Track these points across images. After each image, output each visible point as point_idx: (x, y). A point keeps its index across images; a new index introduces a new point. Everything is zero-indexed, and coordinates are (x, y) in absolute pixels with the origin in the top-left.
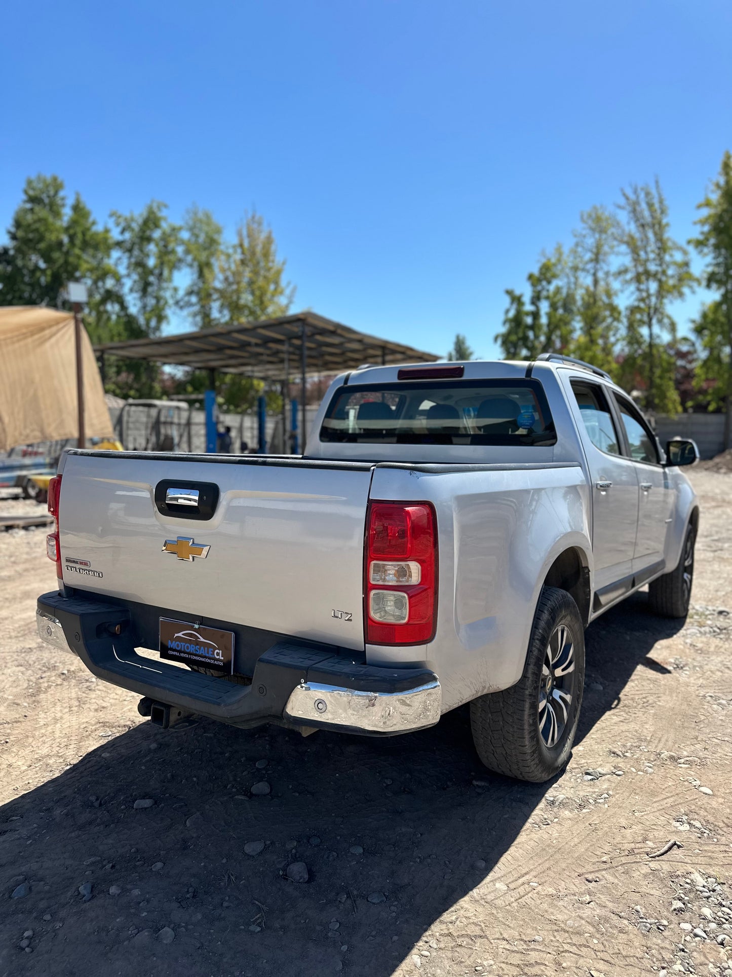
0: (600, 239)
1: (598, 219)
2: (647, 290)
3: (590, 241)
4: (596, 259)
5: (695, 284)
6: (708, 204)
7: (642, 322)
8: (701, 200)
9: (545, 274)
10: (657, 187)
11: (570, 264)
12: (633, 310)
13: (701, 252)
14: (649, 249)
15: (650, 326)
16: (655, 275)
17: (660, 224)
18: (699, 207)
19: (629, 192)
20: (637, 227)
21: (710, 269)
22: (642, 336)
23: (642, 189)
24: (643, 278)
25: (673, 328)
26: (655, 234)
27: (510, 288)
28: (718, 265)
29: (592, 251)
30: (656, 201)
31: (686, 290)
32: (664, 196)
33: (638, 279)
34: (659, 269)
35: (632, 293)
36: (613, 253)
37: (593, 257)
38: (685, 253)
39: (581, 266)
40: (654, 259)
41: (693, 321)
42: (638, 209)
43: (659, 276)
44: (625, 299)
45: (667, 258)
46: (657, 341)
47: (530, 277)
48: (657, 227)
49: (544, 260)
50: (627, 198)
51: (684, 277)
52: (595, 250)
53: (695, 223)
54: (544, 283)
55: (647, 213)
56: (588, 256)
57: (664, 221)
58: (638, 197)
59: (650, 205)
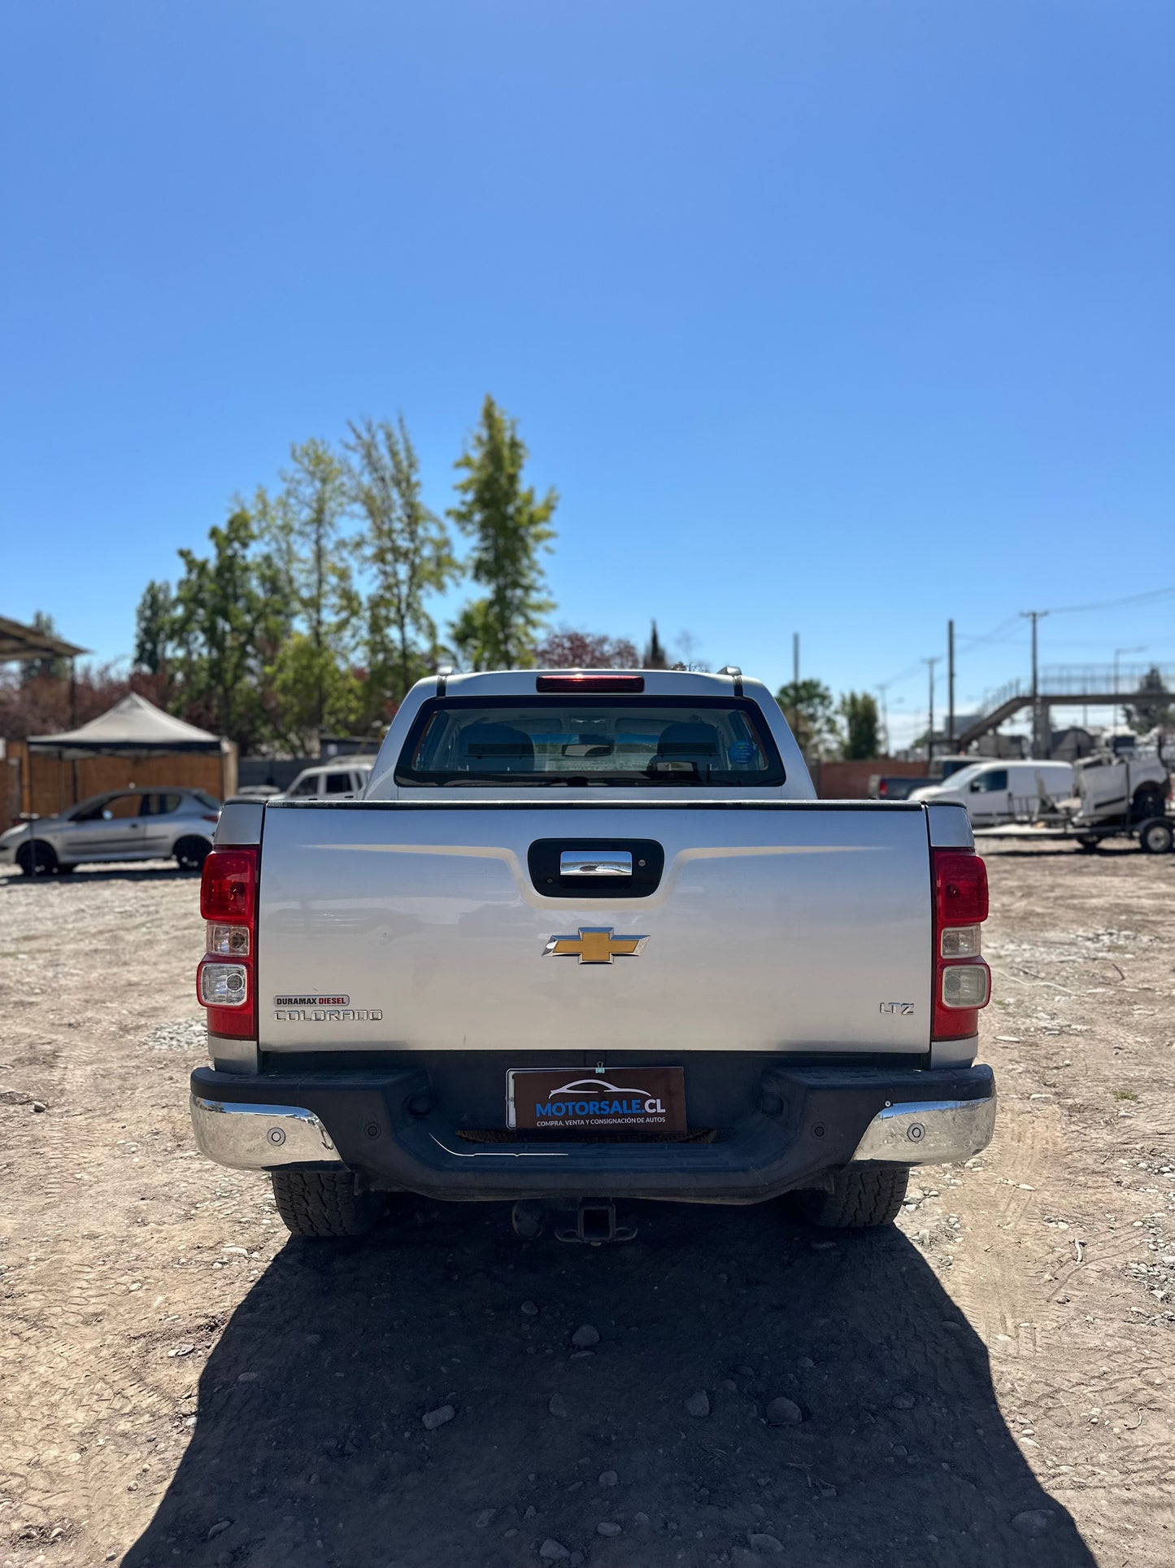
0: (324, 493)
1: (318, 460)
2: (395, 574)
3: (308, 491)
4: (319, 520)
5: (457, 573)
6: (467, 463)
7: (389, 622)
8: (459, 457)
9: (238, 531)
10: (402, 428)
11: (279, 522)
12: (376, 603)
13: (463, 529)
14: (393, 516)
15: (402, 627)
16: (406, 555)
17: (408, 481)
18: (458, 465)
19: (361, 428)
20: (375, 480)
21: (476, 555)
22: (392, 641)
23: (381, 426)
24: (389, 557)
25: (432, 633)
26: (403, 495)
27: (185, 547)
28: (486, 549)
29: (310, 507)
30: (400, 447)
31: (447, 580)
32: (412, 443)
33: (380, 557)
34: (411, 546)
35: (376, 577)
36: (343, 513)
37: (313, 515)
38: (442, 528)
39: (296, 526)
40: (403, 531)
41: (452, 625)
42: (374, 453)
43: (411, 556)
44: (366, 585)
45: (420, 532)
46: (414, 649)
47: (214, 533)
48: (404, 485)
49: (237, 510)
50: (359, 437)
51: (443, 563)
52: (315, 505)
53: (456, 488)
54: (236, 545)
55: (387, 461)
56: (307, 514)
57: (414, 479)
58: (373, 437)
59: (394, 454)
